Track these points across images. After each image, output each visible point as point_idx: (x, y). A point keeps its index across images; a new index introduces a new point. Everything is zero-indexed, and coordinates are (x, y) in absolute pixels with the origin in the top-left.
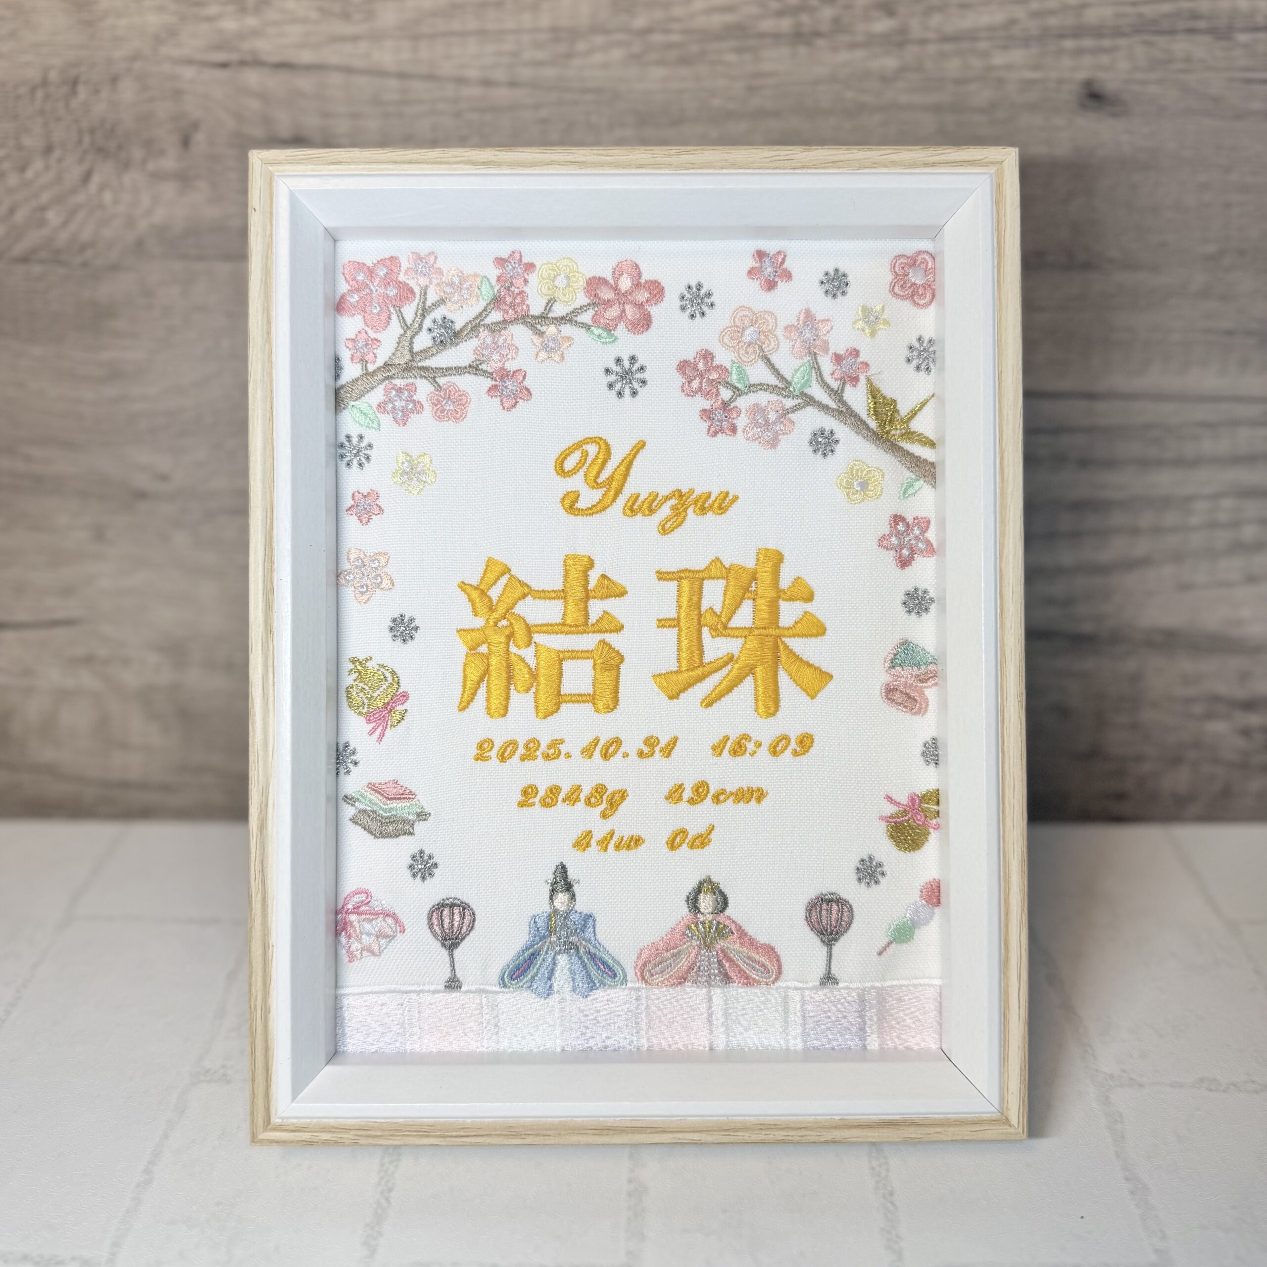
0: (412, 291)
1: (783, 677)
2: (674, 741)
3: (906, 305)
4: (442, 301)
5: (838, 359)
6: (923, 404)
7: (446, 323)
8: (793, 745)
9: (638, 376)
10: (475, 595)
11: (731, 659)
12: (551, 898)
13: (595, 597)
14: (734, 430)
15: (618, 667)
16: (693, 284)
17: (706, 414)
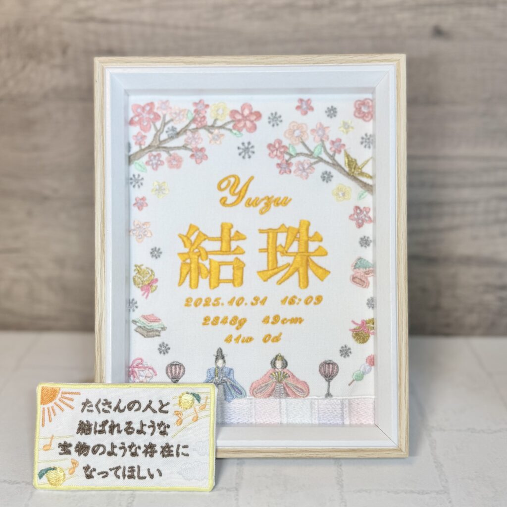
0: (159, 116)
1: (310, 273)
2: (266, 299)
3: (360, 121)
4: (172, 120)
5: (333, 143)
6: (368, 161)
7: (173, 129)
8: (314, 300)
9: (251, 150)
10: (185, 239)
11: (289, 265)
12: (216, 362)
13: (233, 240)
14: (290, 172)
15: (243, 268)
16: (274, 112)
17: (279, 165)
